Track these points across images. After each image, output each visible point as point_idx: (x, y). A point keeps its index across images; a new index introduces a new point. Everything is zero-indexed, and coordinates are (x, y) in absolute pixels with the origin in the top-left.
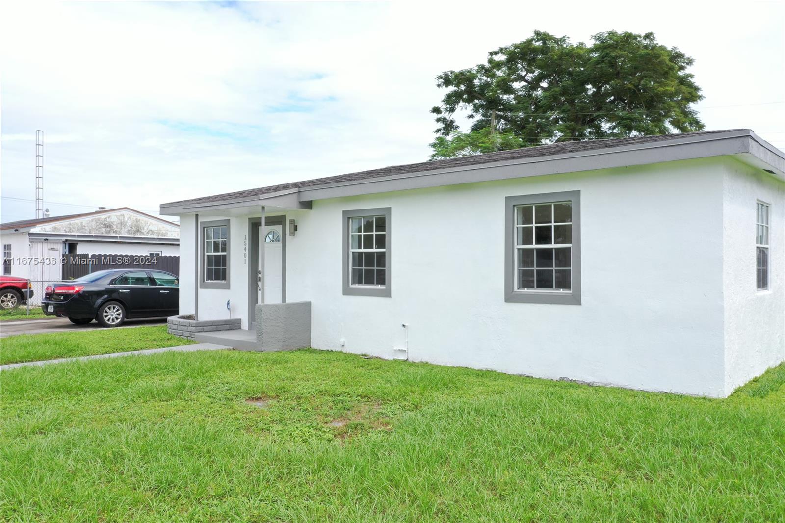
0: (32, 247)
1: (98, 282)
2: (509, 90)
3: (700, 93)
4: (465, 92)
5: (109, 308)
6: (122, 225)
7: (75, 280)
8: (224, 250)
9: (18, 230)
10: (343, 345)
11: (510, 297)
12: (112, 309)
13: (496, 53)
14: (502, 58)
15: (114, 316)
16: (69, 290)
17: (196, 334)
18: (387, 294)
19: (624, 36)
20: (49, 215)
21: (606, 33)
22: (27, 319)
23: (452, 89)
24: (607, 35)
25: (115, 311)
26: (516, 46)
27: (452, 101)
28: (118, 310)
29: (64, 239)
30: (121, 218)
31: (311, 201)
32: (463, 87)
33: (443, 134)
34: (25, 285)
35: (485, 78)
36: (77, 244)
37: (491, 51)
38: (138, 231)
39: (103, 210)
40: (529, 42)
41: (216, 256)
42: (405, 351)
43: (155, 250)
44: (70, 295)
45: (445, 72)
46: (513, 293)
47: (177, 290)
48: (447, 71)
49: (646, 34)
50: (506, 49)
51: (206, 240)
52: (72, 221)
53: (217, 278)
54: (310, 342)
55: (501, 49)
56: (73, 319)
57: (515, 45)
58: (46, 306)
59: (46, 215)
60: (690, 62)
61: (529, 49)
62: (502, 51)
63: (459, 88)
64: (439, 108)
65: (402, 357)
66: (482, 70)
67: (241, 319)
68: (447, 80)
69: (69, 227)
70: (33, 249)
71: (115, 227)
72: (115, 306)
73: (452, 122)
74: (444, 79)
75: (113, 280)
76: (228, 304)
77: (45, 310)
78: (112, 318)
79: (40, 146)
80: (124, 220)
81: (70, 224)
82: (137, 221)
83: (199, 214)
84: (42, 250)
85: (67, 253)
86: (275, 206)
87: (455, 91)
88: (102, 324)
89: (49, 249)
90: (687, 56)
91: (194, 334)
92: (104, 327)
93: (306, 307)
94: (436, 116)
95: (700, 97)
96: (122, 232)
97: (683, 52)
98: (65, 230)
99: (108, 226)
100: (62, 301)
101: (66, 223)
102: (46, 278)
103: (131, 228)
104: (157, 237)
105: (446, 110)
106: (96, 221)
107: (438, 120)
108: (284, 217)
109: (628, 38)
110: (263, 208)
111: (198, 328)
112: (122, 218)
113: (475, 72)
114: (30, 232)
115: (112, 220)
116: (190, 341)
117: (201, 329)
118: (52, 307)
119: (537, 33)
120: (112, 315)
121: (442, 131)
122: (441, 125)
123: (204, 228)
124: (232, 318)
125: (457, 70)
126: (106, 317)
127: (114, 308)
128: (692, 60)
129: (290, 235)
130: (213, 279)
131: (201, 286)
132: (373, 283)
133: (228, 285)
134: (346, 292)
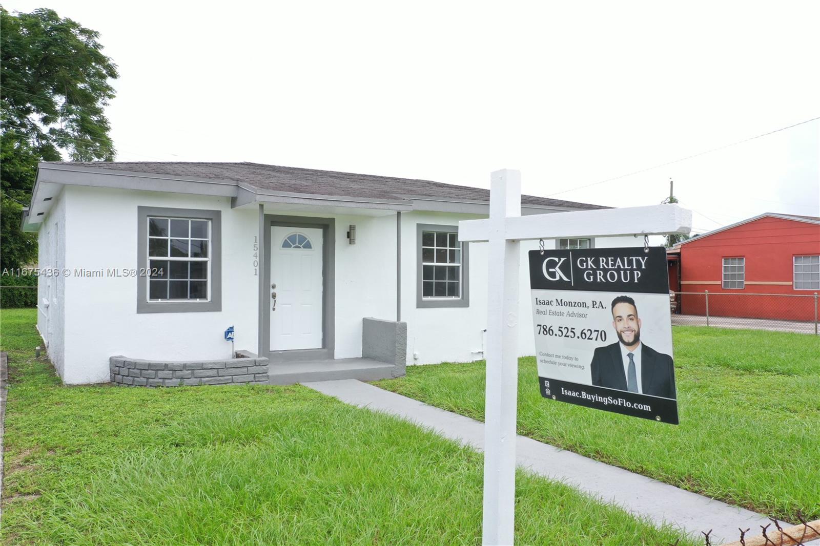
10: (416, 358)
18: (464, 304)
41: (175, 262)
42: (482, 352)
51: (148, 237)
91: (267, 376)
108: (332, 221)
123: (147, 217)
130: (164, 297)
131: (142, 308)
132: (443, 294)
133: (216, 306)
134: (420, 305)
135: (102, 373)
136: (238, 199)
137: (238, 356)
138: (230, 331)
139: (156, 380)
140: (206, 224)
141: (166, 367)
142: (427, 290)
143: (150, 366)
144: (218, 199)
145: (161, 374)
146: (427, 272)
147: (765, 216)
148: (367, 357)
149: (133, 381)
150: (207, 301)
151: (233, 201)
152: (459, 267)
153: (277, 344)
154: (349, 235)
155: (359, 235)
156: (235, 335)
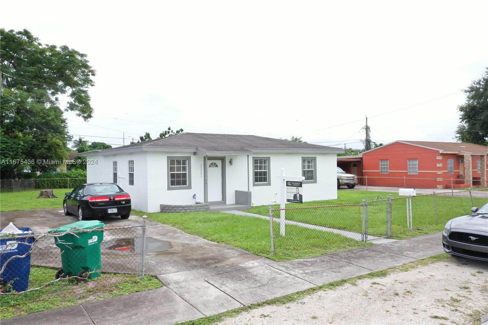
8: (184, 171)
18: (269, 185)
41: (177, 173)
42: (275, 202)
51: (170, 166)
53: (178, 184)
91: (209, 209)
108: (224, 157)
123: (170, 159)
130: (175, 185)
131: (169, 189)
132: (262, 181)
133: (190, 187)
134: (254, 185)
135: (158, 209)
136: (197, 153)
137: (197, 203)
138: (195, 195)
139: (178, 211)
140: (186, 160)
141: (181, 206)
142: (256, 180)
143: (176, 206)
144: (190, 153)
145: (179, 209)
146: (256, 174)
147: (396, 142)
148: (237, 203)
149: (170, 211)
150: (186, 186)
151: (195, 154)
152: (267, 171)
153: (210, 199)
154: (230, 162)
155: (233, 162)
156: (196, 197)
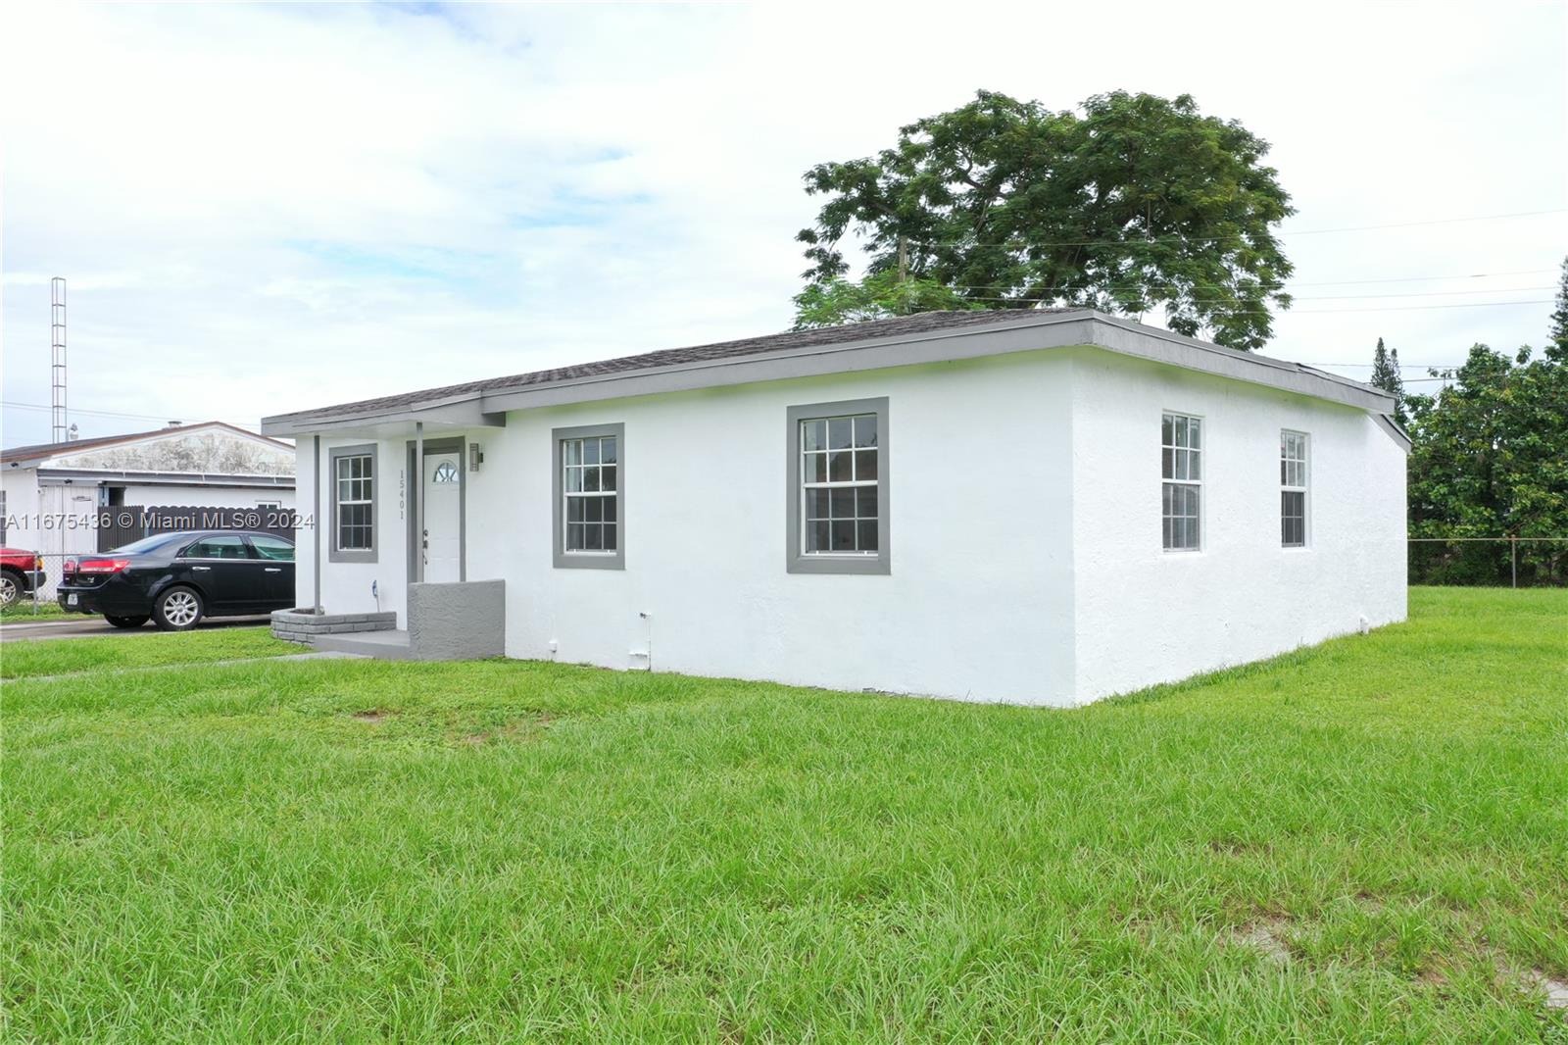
0: (44, 495)
1: (153, 553)
2: (940, 197)
3: (1287, 204)
4: (860, 201)
5: (175, 598)
6: (209, 454)
7: (116, 550)
8: (368, 496)
9: (16, 465)
10: (553, 649)
11: (796, 565)
12: (179, 599)
13: (913, 130)
14: (922, 138)
15: (185, 611)
16: (105, 566)
17: (316, 636)
18: (619, 564)
19: (1139, 102)
20: (77, 436)
21: (1106, 95)
22: (33, 621)
23: (835, 195)
24: (1109, 99)
25: (184, 603)
26: (948, 118)
27: (835, 218)
28: (189, 602)
29: (101, 479)
30: (206, 442)
31: (504, 413)
32: (855, 193)
33: (819, 279)
34: (31, 562)
35: (895, 176)
36: (124, 489)
37: (903, 125)
38: (239, 465)
39: (176, 426)
40: (972, 109)
41: (355, 506)
42: (646, 656)
43: (268, 499)
44: (106, 575)
45: (820, 166)
46: (799, 559)
47: (293, 566)
48: (822, 163)
49: (1180, 97)
50: (932, 121)
51: (339, 480)
52: (117, 447)
53: (358, 544)
54: (504, 647)
55: (923, 123)
56: (113, 618)
57: (946, 115)
58: (64, 594)
59: (72, 436)
60: (1262, 148)
61: (971, 123)
62: (923, 124)
63: (847, 194)
64: (812, 232)
65: (642, 667)
66: (890, 160)
67: (395, 613)
68: (823, 180)
69: (111, 459)
70: (45, 498)
71: (196, 457)
72: (184, 594)
73: (837, 257)
74: (819, 178)
75: (182, 550)
76: (374, 587)
77: (64, 602)
78: (179, 614)
79: (59, 307)
80: (212, 444)
81: (114, 453)
82: (238, 446)
83: (320, 434)
84: (61, 500)
85: (107, 505)
86: (441, 422)
87: (841, 199)
88: (163, 626)
89: (74, 499)
90: (1257, 136)
91: (313, 638)
92: (165, 630)
93: (498, 589)
94: (806, 246)
95: (1288, 211)
96: (210, 466)
97: (1249, 130)
98: (104, 464)
99: (184, 456)
100: (92, 585)
101: (105, 451)
102: (68, 550)
103: (227, 459)
104: (275, 476)
105: (825, 236)
106: (161, 446)
107: (809, 254)
108: (462, 439)
109: (1148, 106)
110: (419, 424)
111: (319, 627)
112: (210, 441)
113: (876, 164)
114: (40, 468)
115: (192, 445)
116: (305, 646)
117: (325, 629)
118: (75, 596)
119: (983, 95)
120: (180, 611)
121: (818, 274)
122: (814, 263)
123: (335, 458)
124: (381, 611)
125: (841, 161)
126: (169, 612)
127: (183, 597)
128: (1265, 144)
129: (471, 470)
130: (350, 546)
131: (333, 557)
132: (598, 547)
133: (375, 556)
134: (559, 562)
146: (574, 509)
150: (370, 551)
